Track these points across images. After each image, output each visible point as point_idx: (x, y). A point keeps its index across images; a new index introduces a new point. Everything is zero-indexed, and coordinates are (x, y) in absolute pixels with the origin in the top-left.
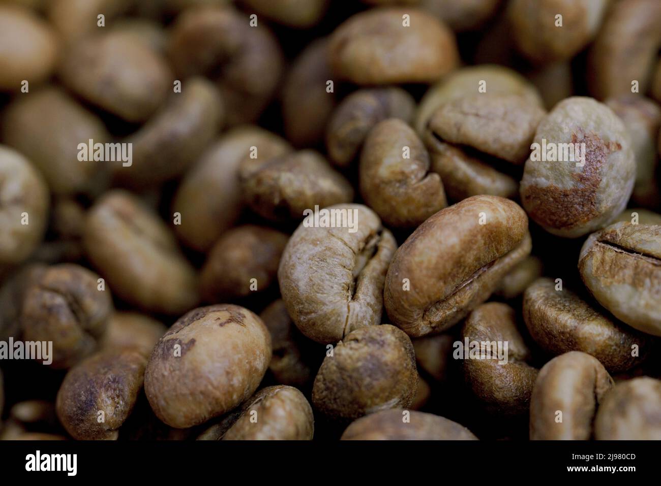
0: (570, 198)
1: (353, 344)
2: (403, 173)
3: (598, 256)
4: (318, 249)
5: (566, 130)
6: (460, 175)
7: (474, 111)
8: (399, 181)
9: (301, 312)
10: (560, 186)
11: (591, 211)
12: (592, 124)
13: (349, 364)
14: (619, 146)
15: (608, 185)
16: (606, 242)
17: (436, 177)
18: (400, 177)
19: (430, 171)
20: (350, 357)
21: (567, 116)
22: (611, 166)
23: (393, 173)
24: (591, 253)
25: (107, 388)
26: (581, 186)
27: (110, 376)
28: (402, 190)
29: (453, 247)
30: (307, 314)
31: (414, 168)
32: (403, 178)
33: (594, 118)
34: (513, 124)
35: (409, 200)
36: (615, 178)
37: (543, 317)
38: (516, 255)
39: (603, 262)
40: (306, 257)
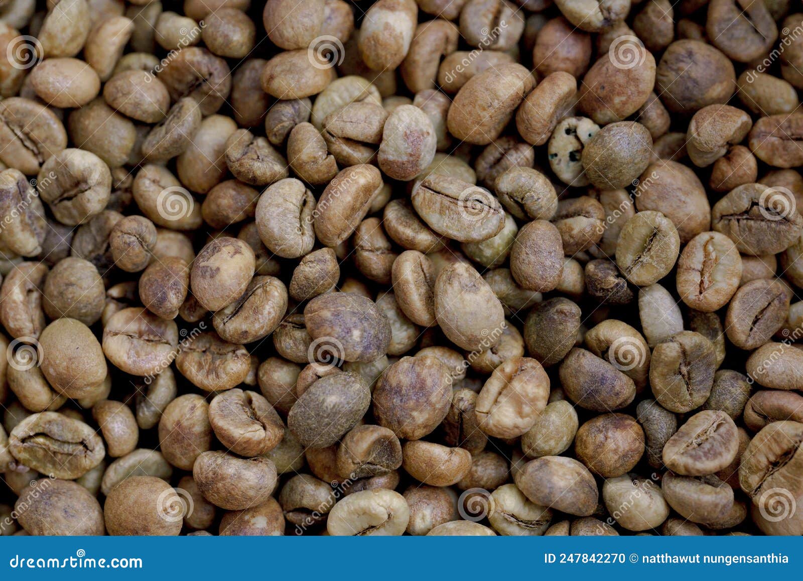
0: (406, 165)
1: (311, 265)
2: (315, 157)
3: (422, 195)
4: (281, 210)
5: (400, 129)
6: (345, 154)
7: (349, 120)
8: (313, 162)
9: (276, 245)
10: (400, 160)
11: (417, 170)
12: (413, 123)
13: (311, 276)
14: (428, 133)
15: (425, 156)
16: (426, 187)
17: (332, 157)
18: (313, 160)
19: (329, 153)
20: (311, 272)
21: (400, 119)
22: (425, 146)
23: (309, 157)
24: (418, 194)
25: (172, 289)
26: (411, 159)
27: (172, 282)
28: (315, 166)
29: (349, 202)
30: (280, 246)
31: (321, 154)
32: (315, 160)
33: (414, 119)
34: (370, 123)
35: (319, 171)
36: (428, 151)
37: (396, 231)
38: (377, 192)
39: (424, 199)
40: (275, 215)
